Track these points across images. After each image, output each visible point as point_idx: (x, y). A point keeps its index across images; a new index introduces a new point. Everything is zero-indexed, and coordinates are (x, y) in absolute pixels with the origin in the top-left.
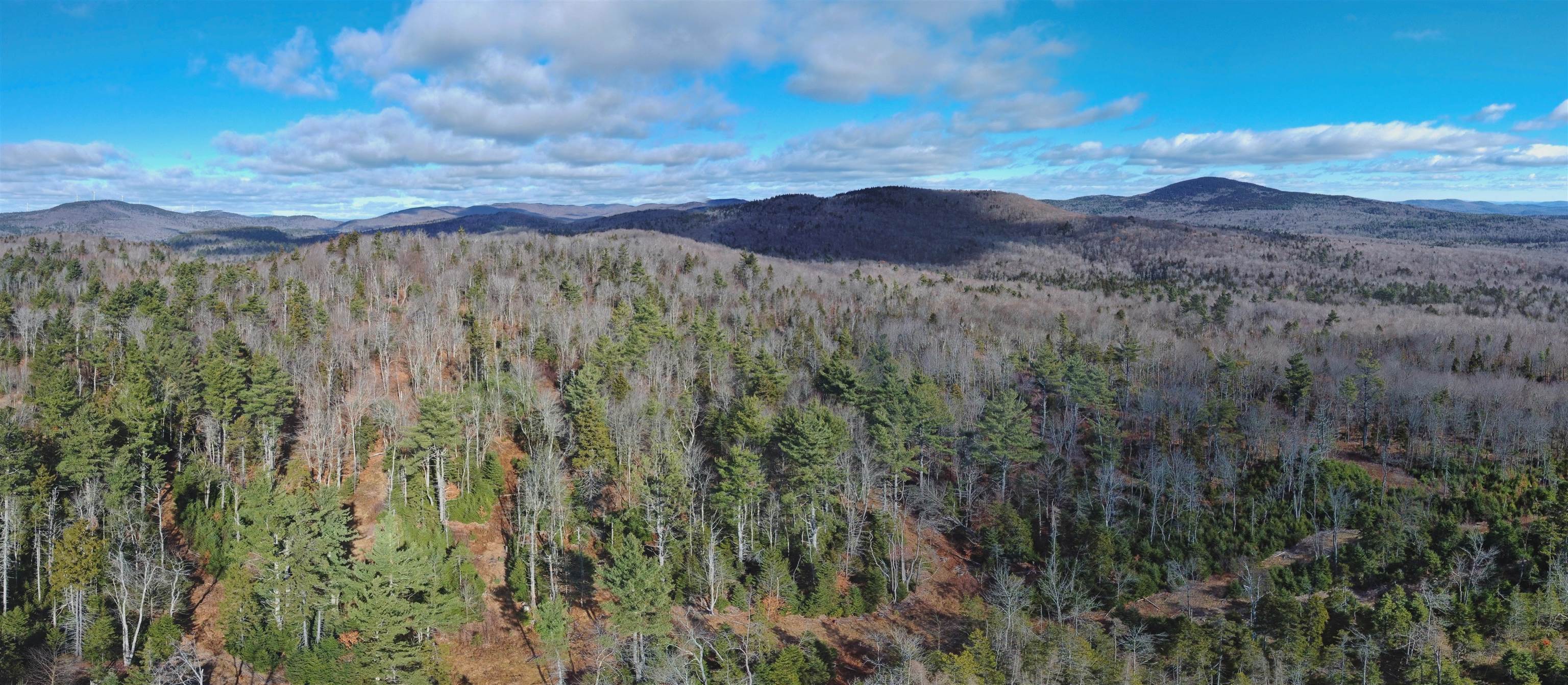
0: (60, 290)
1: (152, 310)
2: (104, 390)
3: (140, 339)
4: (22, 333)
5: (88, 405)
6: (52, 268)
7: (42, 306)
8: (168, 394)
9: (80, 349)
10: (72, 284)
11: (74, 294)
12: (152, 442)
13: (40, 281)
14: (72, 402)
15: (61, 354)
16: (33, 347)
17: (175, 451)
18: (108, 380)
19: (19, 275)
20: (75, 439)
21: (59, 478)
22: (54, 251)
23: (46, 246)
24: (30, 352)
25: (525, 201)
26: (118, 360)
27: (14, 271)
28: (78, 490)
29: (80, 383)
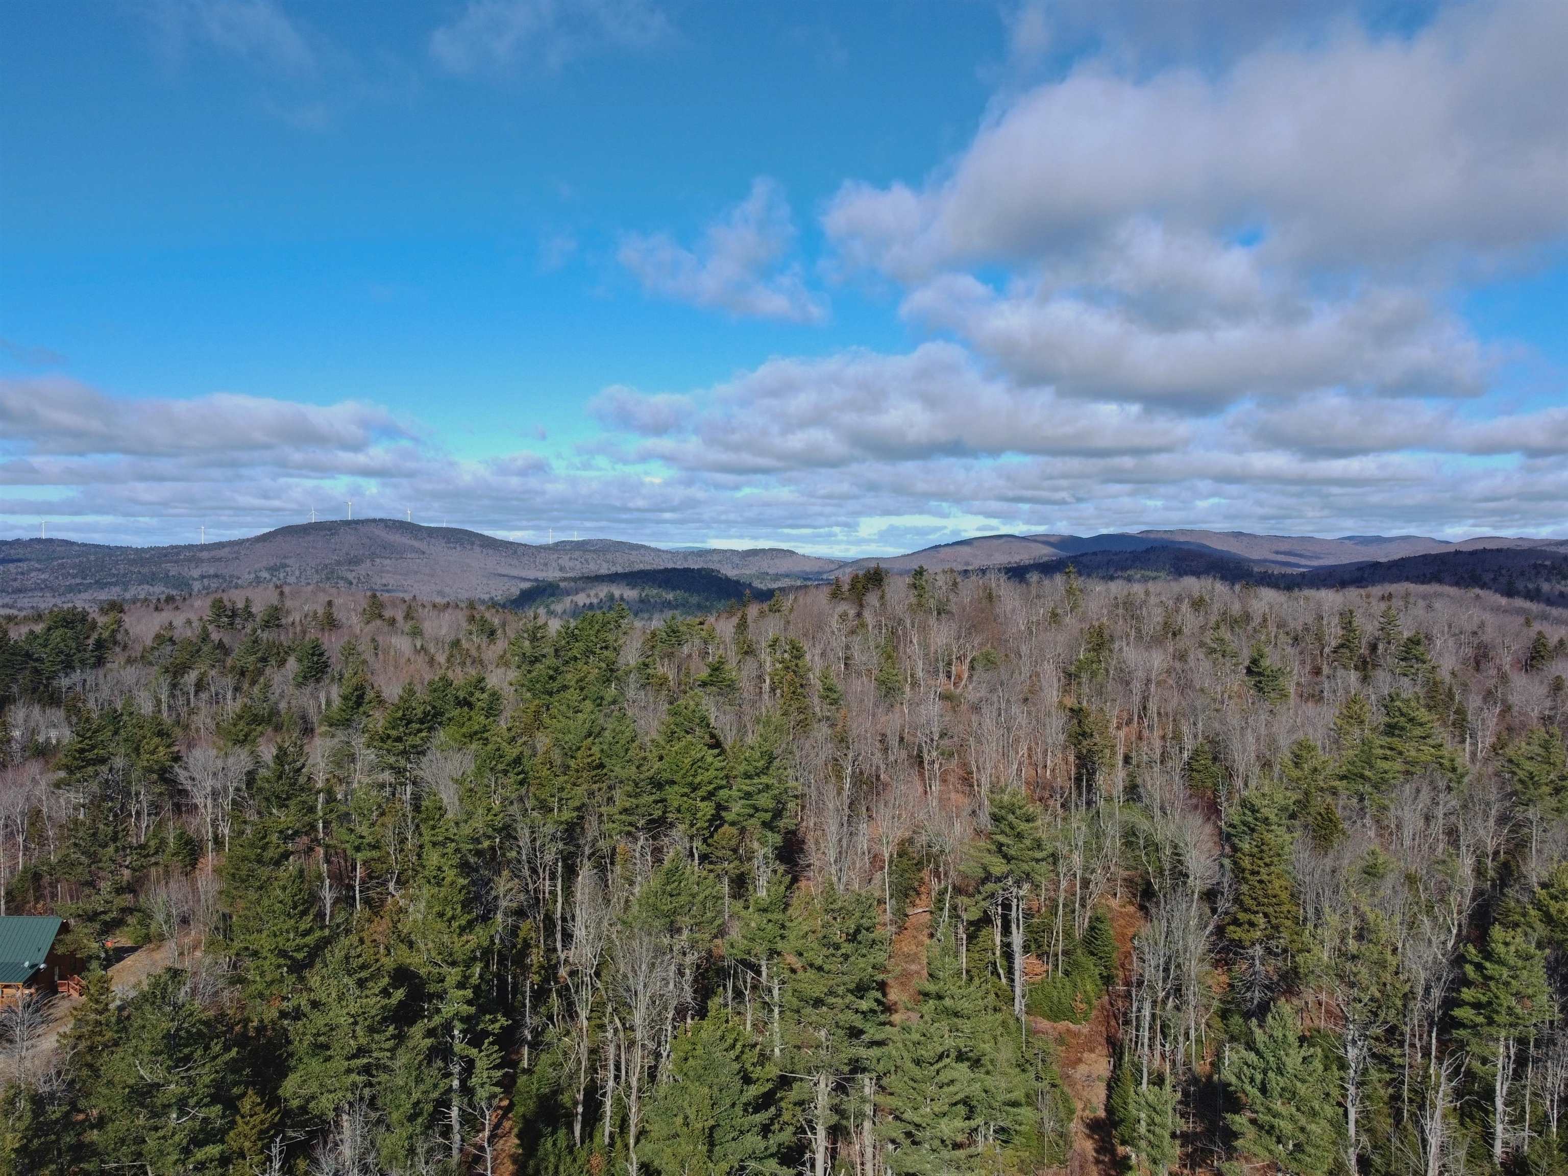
0: (283, 705)
1: (472, 736)
2: (374, 906)
3: (449, 796)
4: (199, 801)
5: (344, 941)
6: (264, 660)
7: (243, 741)
8: (503, 903)
9: (326, 824)
10: (308, 690)
11: (312, 712)
12: (473, 1010)
13: (236, 689)
14: (310, 939)
15: (287, 839)
16: (225, 830)
17: (518, 1025)
18: (384, 884)
19: (191, 677)
20: (319, 1020)
21: (287, 1113)
22: (266, 625)
23: (250, 615)
24: (218, 842)
25: (1204, 527)
26: (403, 841)
27: (177, 671)
28: (325, 1133)
29: (328, 896)
